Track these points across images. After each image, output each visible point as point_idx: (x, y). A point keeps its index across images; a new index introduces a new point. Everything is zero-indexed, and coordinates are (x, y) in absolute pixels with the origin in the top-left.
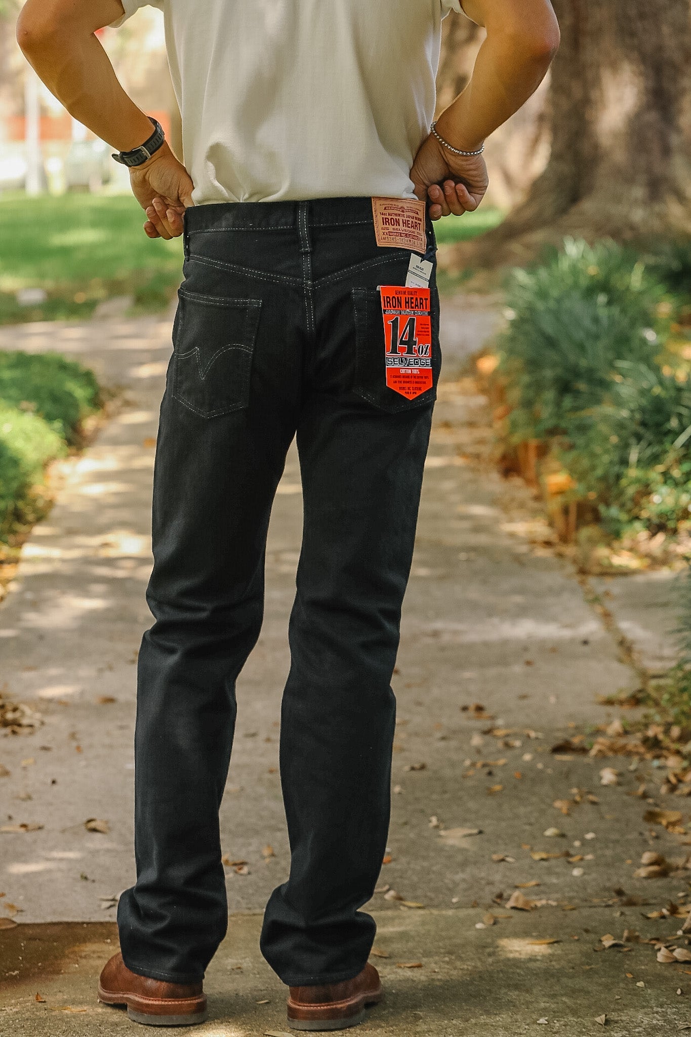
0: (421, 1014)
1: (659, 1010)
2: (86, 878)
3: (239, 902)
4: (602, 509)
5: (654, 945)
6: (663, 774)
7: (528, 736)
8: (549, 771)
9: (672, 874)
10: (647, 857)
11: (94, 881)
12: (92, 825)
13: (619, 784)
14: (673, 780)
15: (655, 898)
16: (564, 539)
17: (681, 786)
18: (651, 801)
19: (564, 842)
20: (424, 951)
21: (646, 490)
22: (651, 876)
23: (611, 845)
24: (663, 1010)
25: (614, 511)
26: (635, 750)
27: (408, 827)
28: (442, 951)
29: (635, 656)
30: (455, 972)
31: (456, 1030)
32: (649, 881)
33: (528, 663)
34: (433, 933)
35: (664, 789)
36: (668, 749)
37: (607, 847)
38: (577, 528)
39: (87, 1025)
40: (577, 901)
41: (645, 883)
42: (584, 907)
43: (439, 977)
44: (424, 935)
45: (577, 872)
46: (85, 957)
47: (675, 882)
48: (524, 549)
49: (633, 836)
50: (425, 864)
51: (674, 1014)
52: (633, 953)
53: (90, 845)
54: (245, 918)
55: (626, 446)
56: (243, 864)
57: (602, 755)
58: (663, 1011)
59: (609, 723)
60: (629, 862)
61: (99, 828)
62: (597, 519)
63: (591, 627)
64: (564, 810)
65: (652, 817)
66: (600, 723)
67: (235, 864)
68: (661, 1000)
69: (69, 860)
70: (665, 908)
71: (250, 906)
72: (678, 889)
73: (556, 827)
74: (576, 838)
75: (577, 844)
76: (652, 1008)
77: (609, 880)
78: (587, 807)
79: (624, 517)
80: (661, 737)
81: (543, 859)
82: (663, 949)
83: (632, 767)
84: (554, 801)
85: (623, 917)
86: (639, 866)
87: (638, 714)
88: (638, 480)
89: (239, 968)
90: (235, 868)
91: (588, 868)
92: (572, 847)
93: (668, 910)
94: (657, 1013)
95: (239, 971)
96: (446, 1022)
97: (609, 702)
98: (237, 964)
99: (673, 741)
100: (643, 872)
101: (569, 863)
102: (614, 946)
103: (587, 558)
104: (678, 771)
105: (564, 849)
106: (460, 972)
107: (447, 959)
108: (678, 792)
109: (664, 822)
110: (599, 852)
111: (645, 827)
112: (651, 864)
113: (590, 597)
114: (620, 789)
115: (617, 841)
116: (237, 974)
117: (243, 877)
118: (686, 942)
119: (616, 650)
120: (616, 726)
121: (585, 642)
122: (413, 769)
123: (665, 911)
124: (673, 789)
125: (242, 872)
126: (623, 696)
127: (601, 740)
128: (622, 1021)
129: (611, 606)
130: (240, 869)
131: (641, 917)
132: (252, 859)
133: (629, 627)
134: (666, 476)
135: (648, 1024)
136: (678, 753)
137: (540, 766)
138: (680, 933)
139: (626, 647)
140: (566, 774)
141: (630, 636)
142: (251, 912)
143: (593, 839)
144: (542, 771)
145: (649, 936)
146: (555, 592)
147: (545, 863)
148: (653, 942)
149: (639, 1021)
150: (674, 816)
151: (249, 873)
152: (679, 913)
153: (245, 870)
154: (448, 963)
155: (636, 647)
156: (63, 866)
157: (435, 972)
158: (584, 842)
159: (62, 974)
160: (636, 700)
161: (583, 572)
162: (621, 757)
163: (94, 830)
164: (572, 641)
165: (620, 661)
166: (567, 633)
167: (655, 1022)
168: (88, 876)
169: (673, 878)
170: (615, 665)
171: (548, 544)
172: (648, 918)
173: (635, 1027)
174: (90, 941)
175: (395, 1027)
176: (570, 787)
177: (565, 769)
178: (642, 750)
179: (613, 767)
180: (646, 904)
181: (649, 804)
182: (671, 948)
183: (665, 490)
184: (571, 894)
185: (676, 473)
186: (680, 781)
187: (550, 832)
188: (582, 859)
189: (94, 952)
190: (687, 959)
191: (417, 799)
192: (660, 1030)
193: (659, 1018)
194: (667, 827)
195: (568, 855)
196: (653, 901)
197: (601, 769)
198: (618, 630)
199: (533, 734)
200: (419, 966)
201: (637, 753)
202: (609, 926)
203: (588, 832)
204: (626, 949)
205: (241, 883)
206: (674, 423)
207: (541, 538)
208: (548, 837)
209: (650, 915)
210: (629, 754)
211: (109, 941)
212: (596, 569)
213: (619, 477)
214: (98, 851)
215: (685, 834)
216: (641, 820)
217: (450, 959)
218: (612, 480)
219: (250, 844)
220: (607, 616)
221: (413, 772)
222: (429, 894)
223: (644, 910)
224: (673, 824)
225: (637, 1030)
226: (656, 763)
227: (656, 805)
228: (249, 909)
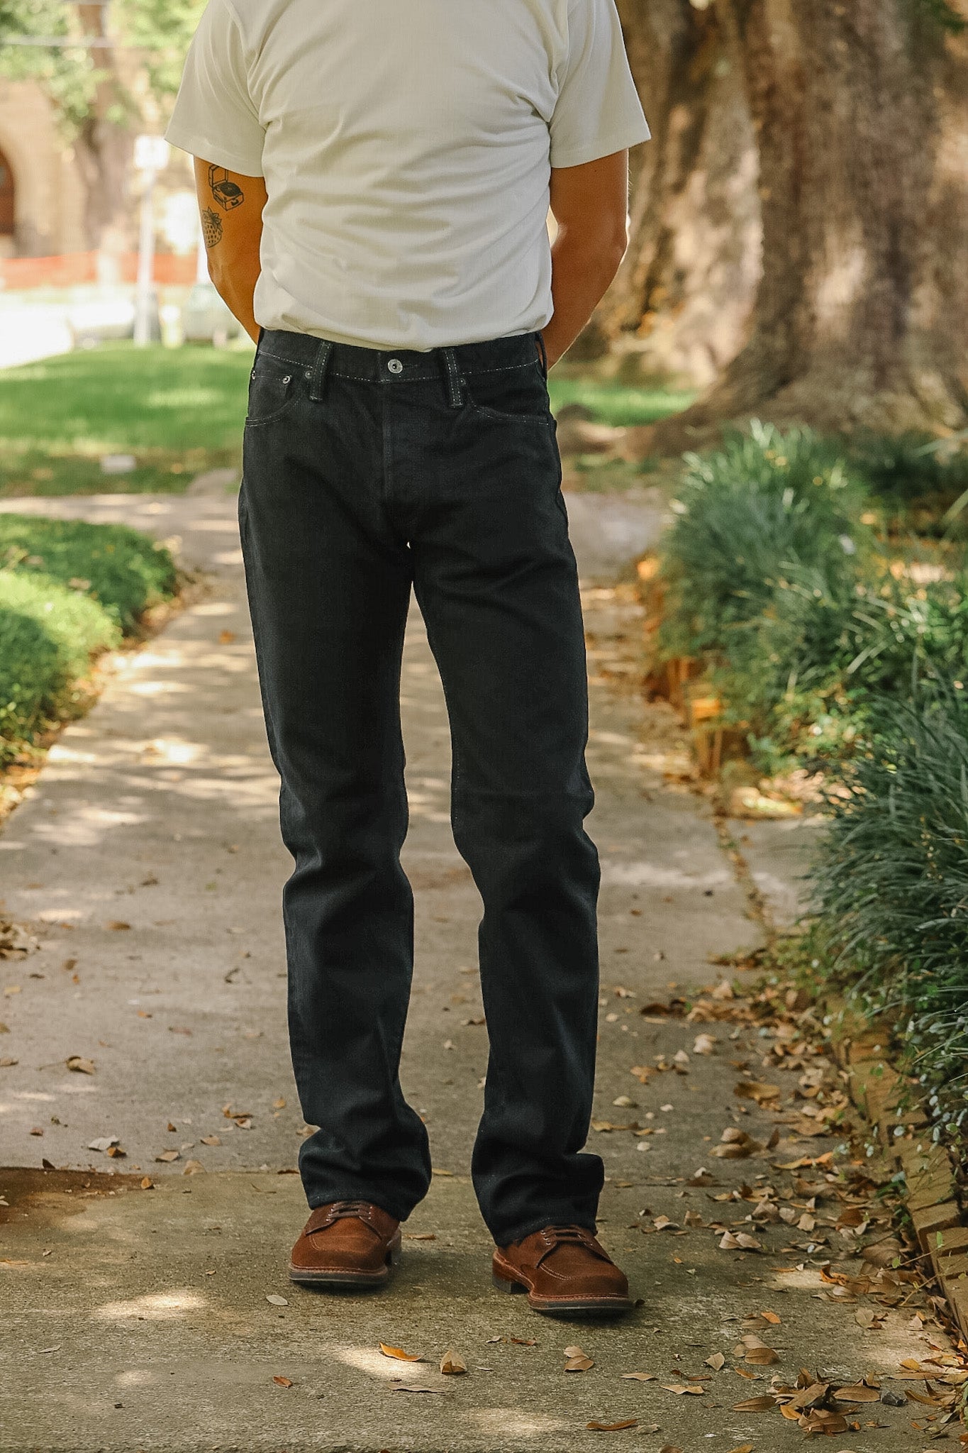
0: (422, 1289)
1: (704, 1299)
2: (57, 1122)
3: (234, 1158)
4: (751, 738)
5: (715, 1229)
6: (770, 1044)
7: (619, 994)
8: (635, 1034)
9: (754, 1155)
10: (728, 1134)
11: (66, 1126)
12: (75, 1063)
13: (714, 1053)
14: (780, 1052)
15: (729, 1180)
16: (706, 774)
17: (788, 1058)
18: (747, 1073)
19: (635, 1112)
20: (442, 1222)
21: (806, 721)
22: (729, 1155)
23: (690, 1119)
24: (709, 1299)
25: (766, 744)
26: (741, 1016)
27: (452, 1087)
28: (463, 1223)
29: (766, 912)
30: (472, 1247)
31: (459, 1309)
32: (727, 1161)
33: (635, 913)
34: (456, 1203)
35: (766, 1061)
36: (780, 1018)
37: (685, 1121)
38: (722, 762)
39: (25, 1279)
40: (634, 1178)
41: (721, 1163)
42: (643, 1185)
43: (453, 1251)
44: (445, 1205)
45: (642, 1147)
46: (38, 1207)
47: (756, 1164)
48: (655, 784)
49: (720, 1110)
50: (464, 1129)
51: (720, 1304)
52: (689, 1238)
53: (67, 1088)
54: (236, 1175)
55: (786, 666)
56: (247, 1116)
57: (702, 1021)
58: (708, 1301)
59: (716, 985)
60: (707, 1138)
61: (82, 1068)
62: (746, 752)
63: (720, 877)
64: (643, 1079)
65: (744, 1090)
66: (706, 984)
67: (237, 1117)
68: (709, 1288)
69: (42, 1103)
70: (737, 1190)
71: (246, 1163)
72: (757, 1171)
73: (629, 1097)
74: (648, 1109)
75: (650, 1115)
76: (696, 1296)
77: (679, 1157)
78: (672, 1076)
79: (775, 750)
80: (775, 1003)
81: (605, 1131)
82: (727, 1233)
83: (734, 1036)
84: (632, 1067)
85: (686, 1198)
86: (717, 1143)
87: (753, 977)
88: (797, 707)
89: (218, 1229)
90: (236, 1121)
91: (656, 1143)
92: (643, 1118)
93: (740, 1193)
94: (701, 1302)
95: (217, 1231)
96: (449, 1299)
97: (724, 962)
98: (216, 1224)
99: (790, 1010)
100: (720, 1151)
101: (635, 1135)
102: (667, 1228)
103: (728, 797)
104: (787, 1042)
105: (632, 1121)
106: (479, 1247)
107: (467, 1232)
108: (783, 1066)
109: (757, 1097)
110: (675, 1126)
111: (733, 1100)
112: (732, 1142)
113: (725, 842)
114: (715, 1058)
115: (698, 1115)
116: (215, 1235)
117: (245, 1131)
118: (754, 1229)
119: (745, 904)
120: (725, 988)
121: (709, 893)
122: (472, 1023)
123: (736, 1194)
124: (777, 1061)
125: (244, 1125)
126: (741, 956)
127: (702, 1002)
128: (657, 1309)
129: (747, 853)
130: (242, 1122)
131: (706, 1198)
132: (260, 1112)
133: (767, 880)
134: (829, 703)
135: (687, 1313)
136: (791, 1021)
137: (625, 1028)
138: (749, 1218)
139: (756, 900)
140: (654, 1040)
141: (763, 890)
142: (245, 1170)
143: (669, 1112)
144: (625, 1034)
145: (711, 1220)
146: (683, 835)
147: (607, 1135)
148: (714, 1226)
149: (676, 1310)
150: (770, 1091)
151: (252, 1128)
152: (753, 1197)
153: (248, 1123)
154: (466, 1237)
155: (770, 902)
156: (34, 1109)
157: (449, 1245)
158: (658, 1115)
159: (7, 1223)
160: (754, 961)
161: (722, 813)
162: (723, 1023)
163: (77, 1070)
164: (693, 891)
165: (747, 917)
166: (689, 882)
167: (695, 1312)
168: (60, 1121)
169: (754, 1159)
170: (741, 921)
171: (686, 779)
172: (715, 1201)
173: (672, 1316)
174: (47, 1190)
175: (387, 1302)
176: (656, 1053)
177: (654, 1033)
178: (750, 1016)
179: (712, 1034)
180: (716, 1185)
181: (746, 1076)
182: (734, 1234)
183: (826, 720)
184: (631, 1170)
185: (842, 700)
186: (787, 1053)
187: (621, 1101)
188: (651, 1133)
189: (49, 1202)
190: (751, 1246)
191: (470, 1057)
192: (699, 1319)
193: (701, 1307)
194: (760, 1103)
195: (635, 1127)
196: (723, 1183)
197: (697, 1035)
198: (751, 881)
199: (623, 993)
200: (432, 1238)
201: (744, 1020)
202: (667, 1207)
203: (665, 1103)
204: (680, 1233)
205: (240, 1138)
206: (843, 641)
207: (677, 772)
208: (618, 1106)
209: (717, 1198)
210: (734, 1021)
211: (70, 1191)
212: (737, 811)
213: (775, 701)
214: (77, 1094)
215: (781, 1111)
216: (731, 1093)
217: (470, 1233)
218: (767, 706)
219: (260, 1096)
220: (741, 866)
221: (472, 1027)
222: (461, 1162)
223: (711, 1192)
224: (769, 1100)
225: (672, 1319)
226: (764, 1032)
227: (754, 1079)
228: (245, 1167)
